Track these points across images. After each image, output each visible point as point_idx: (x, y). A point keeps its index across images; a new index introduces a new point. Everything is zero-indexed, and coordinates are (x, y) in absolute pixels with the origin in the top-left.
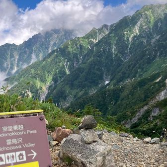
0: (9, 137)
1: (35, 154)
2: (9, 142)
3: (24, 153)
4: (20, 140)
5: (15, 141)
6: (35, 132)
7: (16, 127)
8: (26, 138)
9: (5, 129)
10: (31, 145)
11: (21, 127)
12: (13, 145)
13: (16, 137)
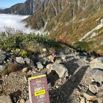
0: (38, 84)
1: (44, 88)
2: (38, 85)
3: (41, 88)
4: (40, 84)
5: (39, 85)
6: (44, 82)
7: (39, 81)
8: (42, 84)
9: (37, 82)
10: (43, 85)
11: (41, 81)
12: (39, 86)
13: (39, 84)
